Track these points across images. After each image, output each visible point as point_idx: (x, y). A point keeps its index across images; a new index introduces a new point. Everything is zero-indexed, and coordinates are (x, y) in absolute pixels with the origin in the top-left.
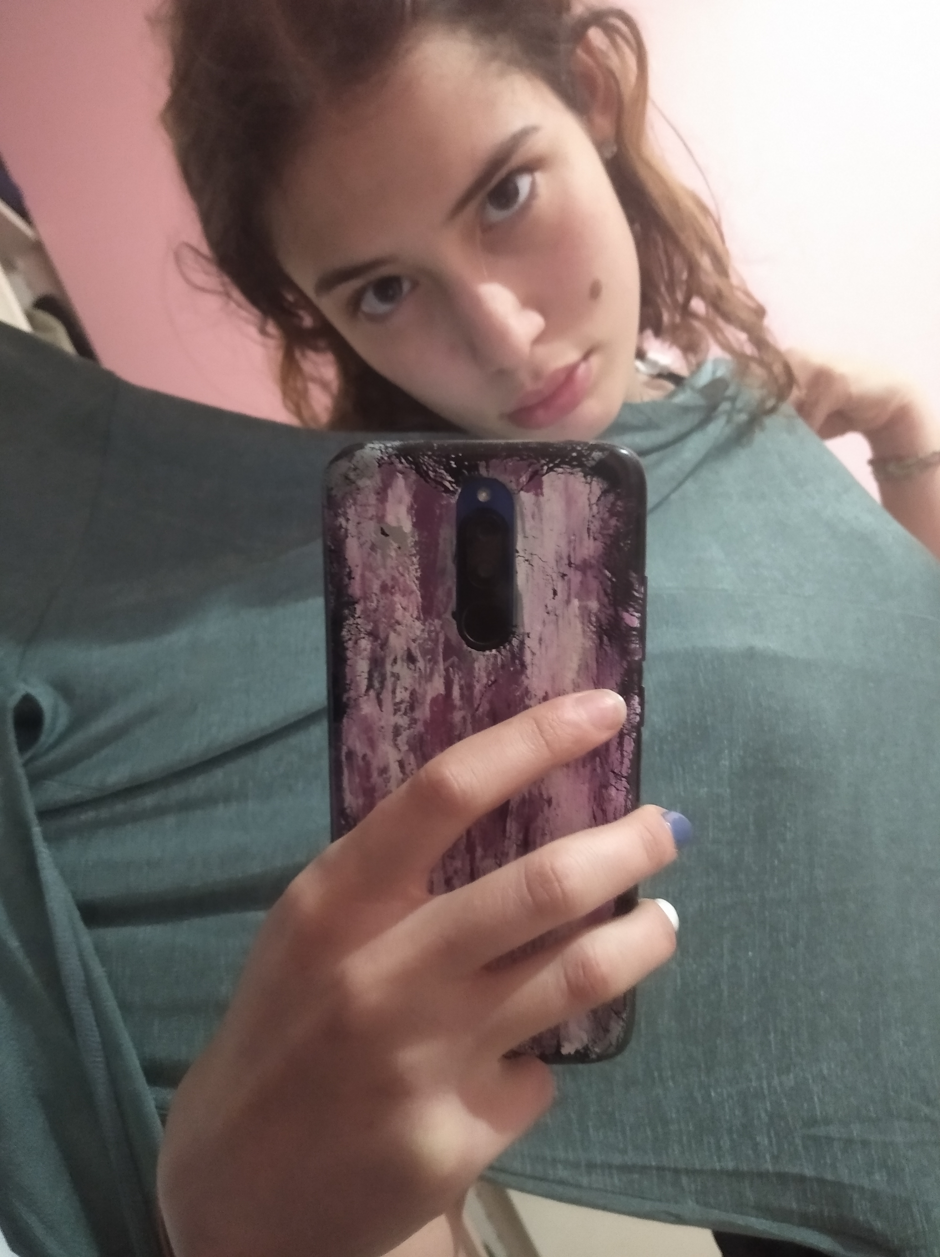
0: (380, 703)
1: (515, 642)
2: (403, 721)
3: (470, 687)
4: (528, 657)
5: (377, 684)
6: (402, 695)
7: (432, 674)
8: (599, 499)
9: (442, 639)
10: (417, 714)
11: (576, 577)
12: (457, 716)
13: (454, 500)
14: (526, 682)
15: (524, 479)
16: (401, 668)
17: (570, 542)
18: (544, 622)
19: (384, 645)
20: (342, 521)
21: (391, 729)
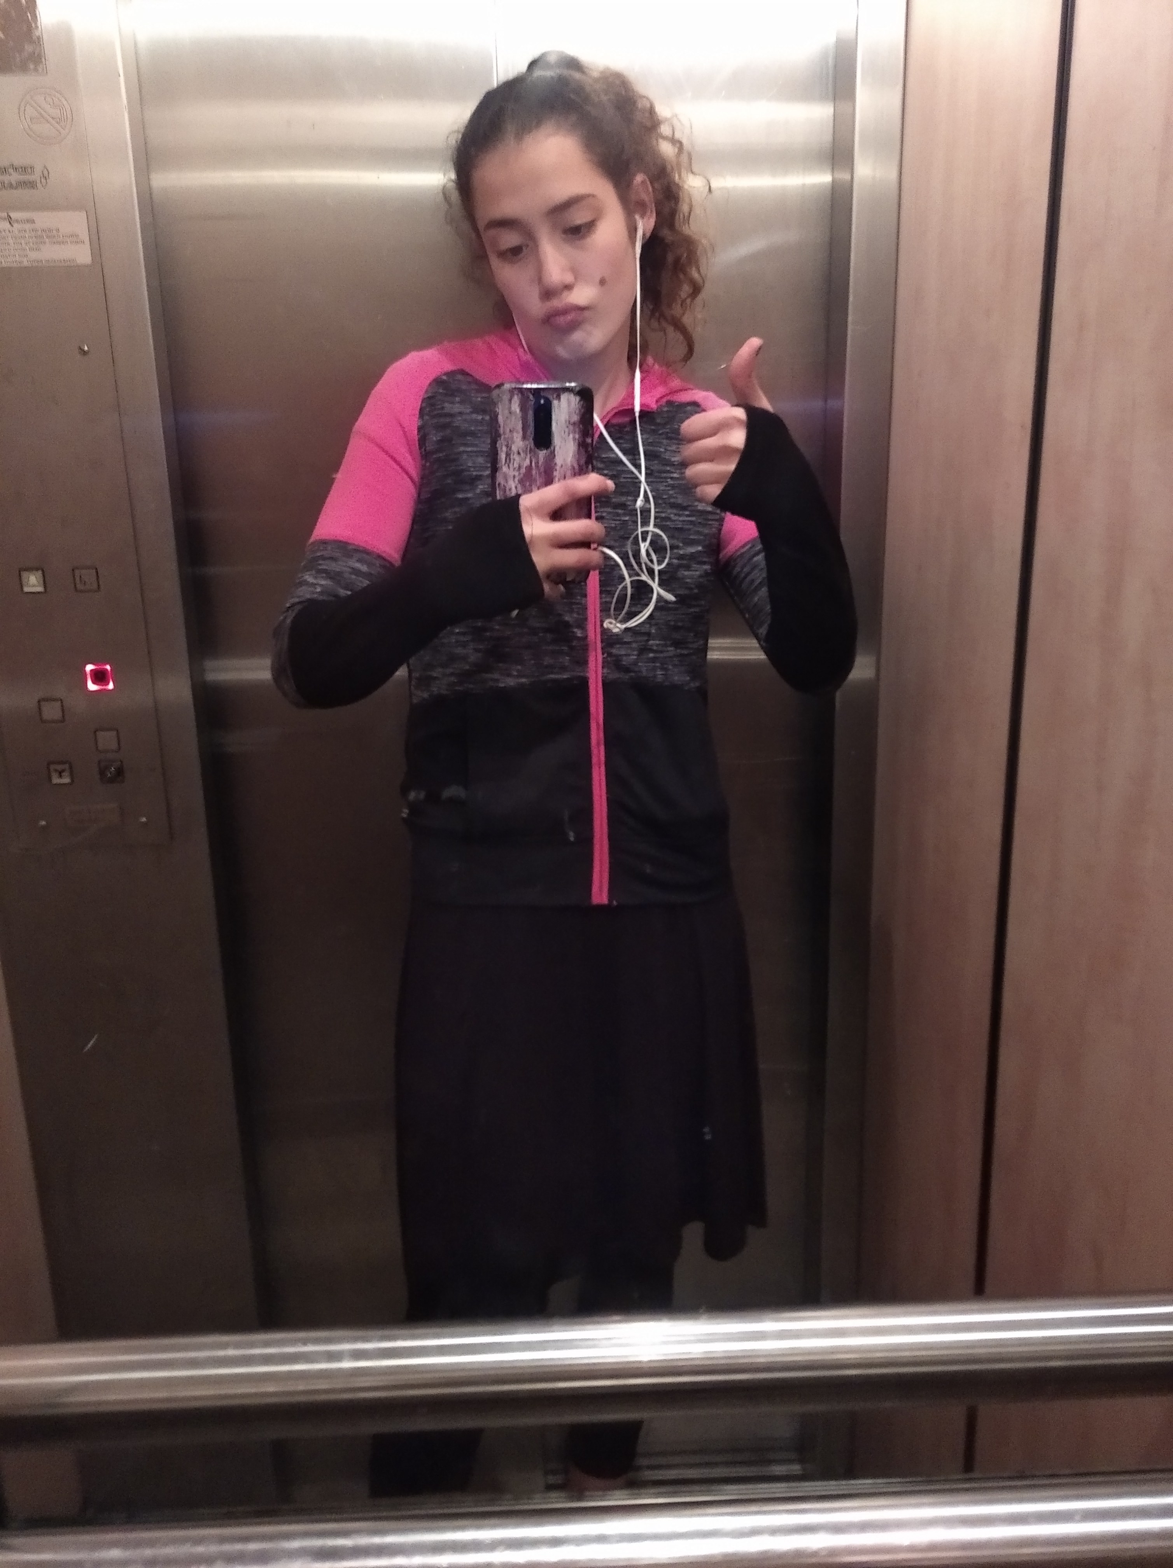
0: (509, 468)
1: (552, 448)
2: (517, 474)
3: (538, 463)
4: (556, 452)
5: (508, 461)
6: (516, 465)
7: (526, 458)
8: (578, 403)
9: (529, 447)
11: (571, 427)
13: (533, 403)
15: (555, 396)
16: (516, 457)
17: (569, 416)
18: (561, 442)
19: (510, 449)
20: (497, 409)
21: (512, 476)
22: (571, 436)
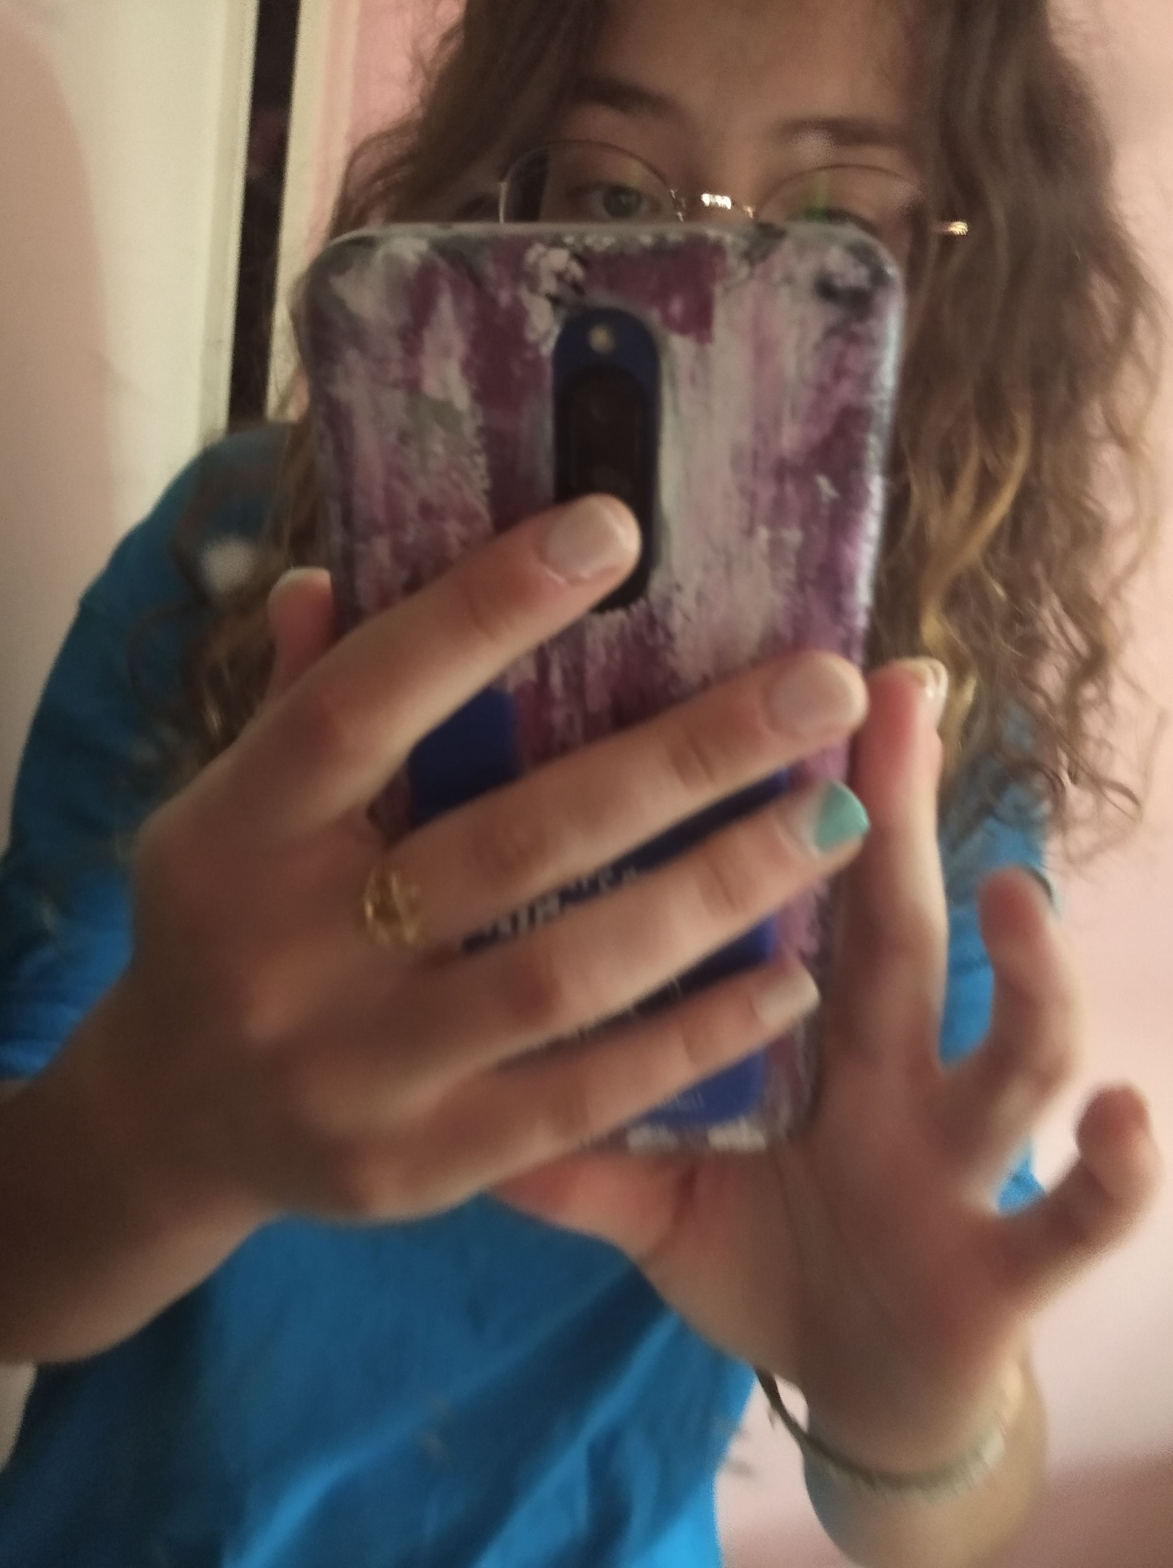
8: (817, 349)
11: (765, 491)
12: (558, 716)
14: (671, 661)
15: (677, 307)
17: (758, 428)
18: (707, 569)
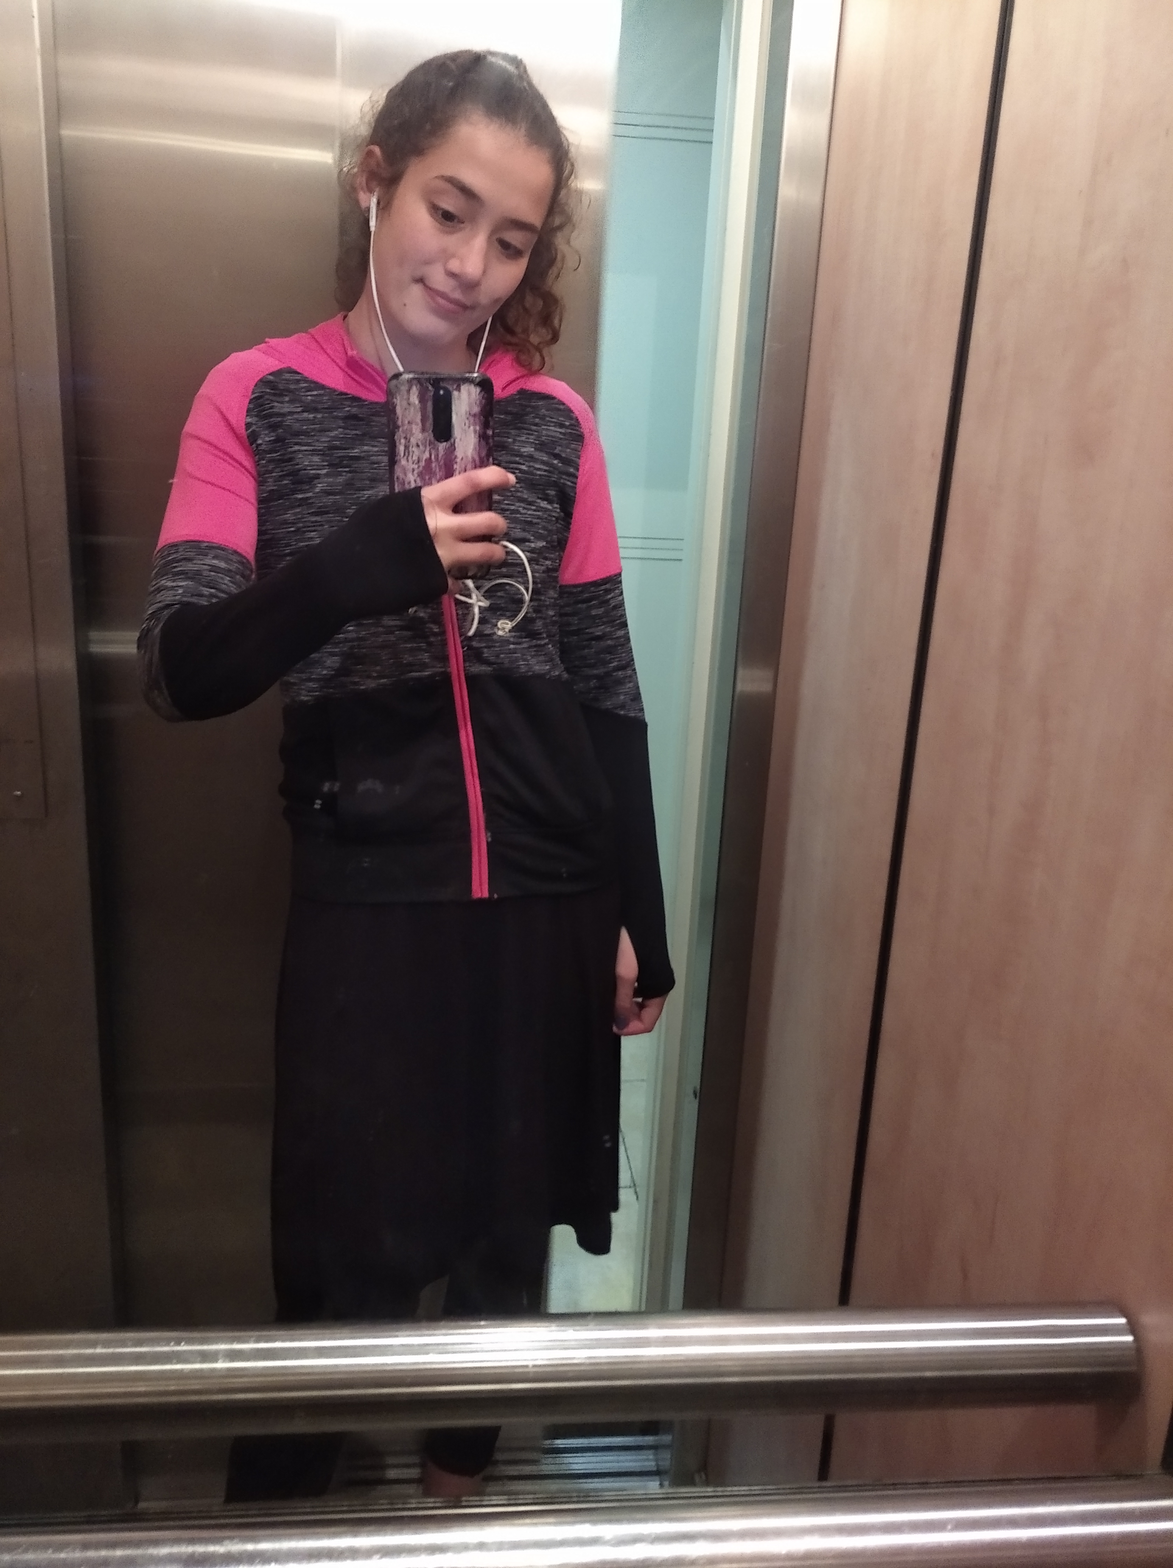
0: (408, 461)
1: (452, 440)
2: (416, 466)
3: (438, 455)
4: (456, 445)
5: (407, 454)
6: (415, 458)
7: (425, 450)
8: (479, 394)
9: (428, 439)
10: (420, 464)
11: (472, 419)
12: (434, 465)
13: (432, 394)
15: (455, 387)
16: (415, 450)
17: (470, 408)
18: (462, 434)
19: (409, 442)
21: (411, 470)
22: (472, 428)
